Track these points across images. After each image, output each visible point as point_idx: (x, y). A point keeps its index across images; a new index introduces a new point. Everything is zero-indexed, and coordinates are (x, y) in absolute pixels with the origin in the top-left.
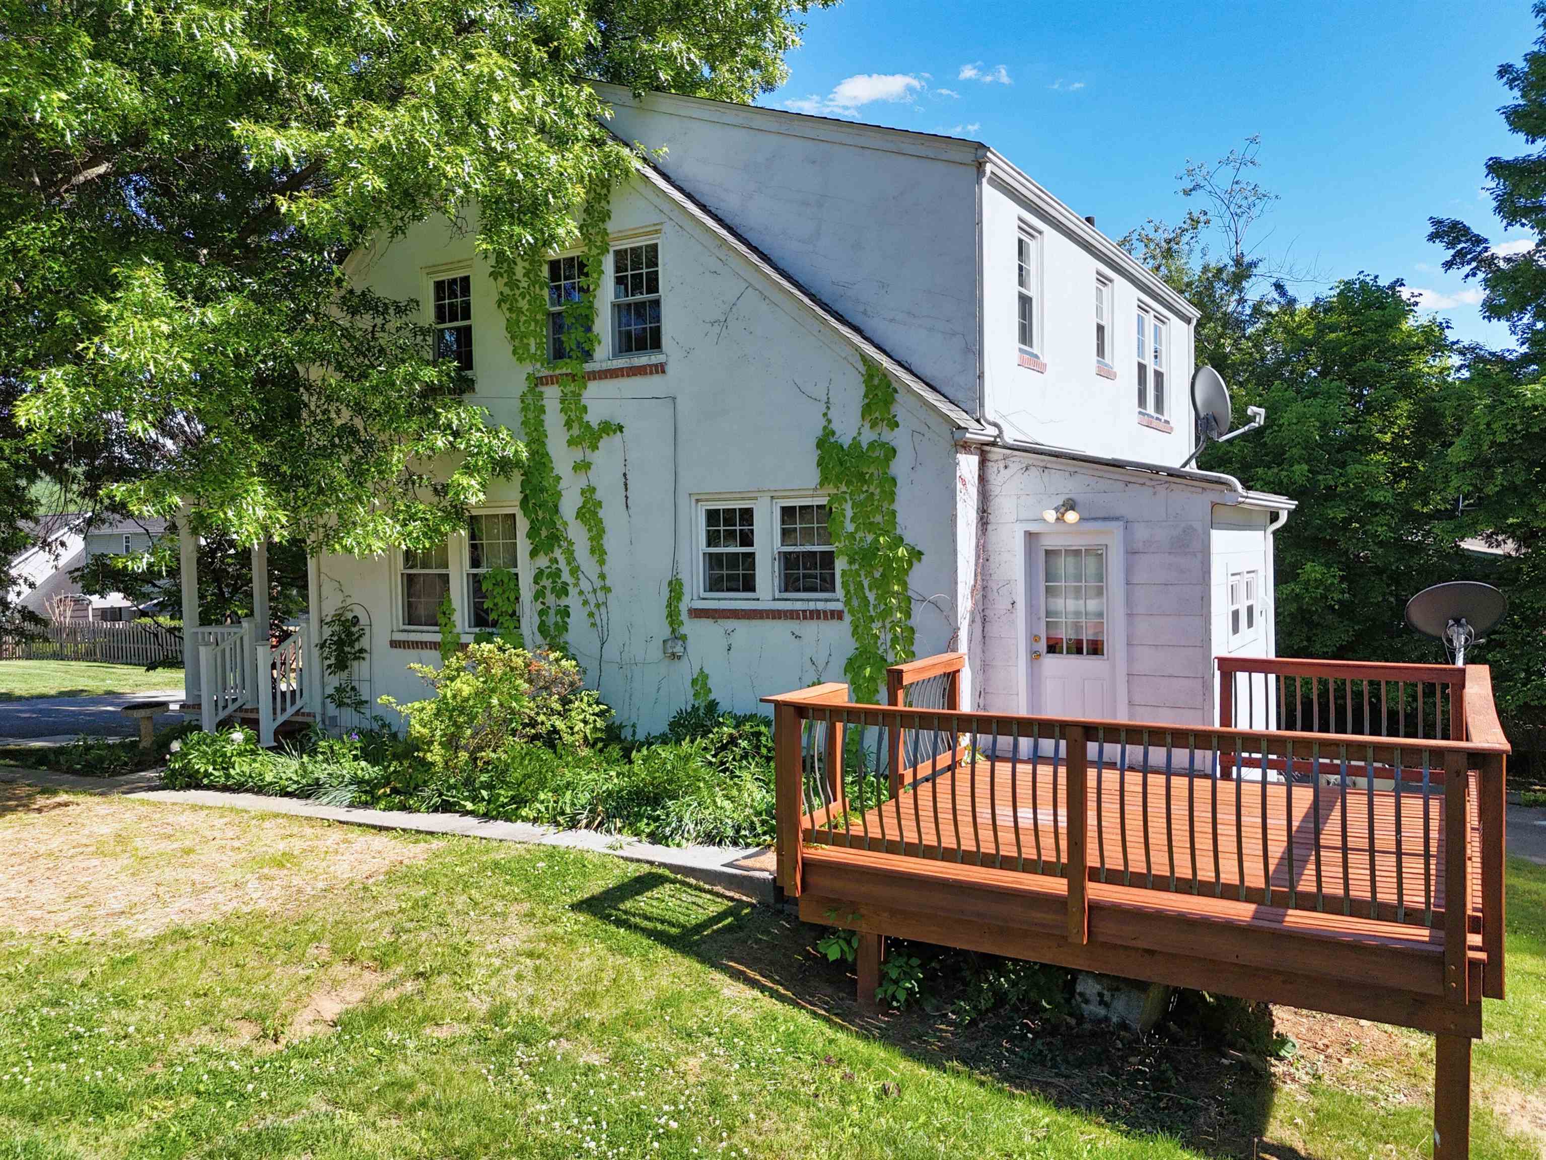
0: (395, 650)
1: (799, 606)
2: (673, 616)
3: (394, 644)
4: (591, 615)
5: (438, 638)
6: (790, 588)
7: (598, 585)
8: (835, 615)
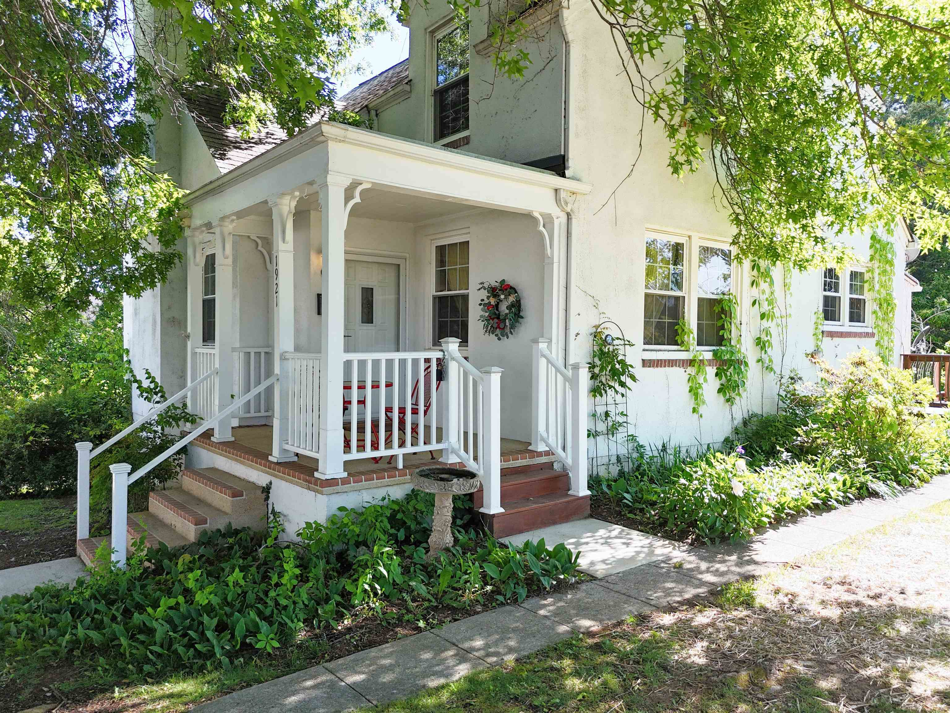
0: (647, 369)
1: (860, 330)
2: (816, 336)
3: (645, 363)
4: (780, 335)
6: (851, 320)
7: (784, 313)
8: (873, 335)
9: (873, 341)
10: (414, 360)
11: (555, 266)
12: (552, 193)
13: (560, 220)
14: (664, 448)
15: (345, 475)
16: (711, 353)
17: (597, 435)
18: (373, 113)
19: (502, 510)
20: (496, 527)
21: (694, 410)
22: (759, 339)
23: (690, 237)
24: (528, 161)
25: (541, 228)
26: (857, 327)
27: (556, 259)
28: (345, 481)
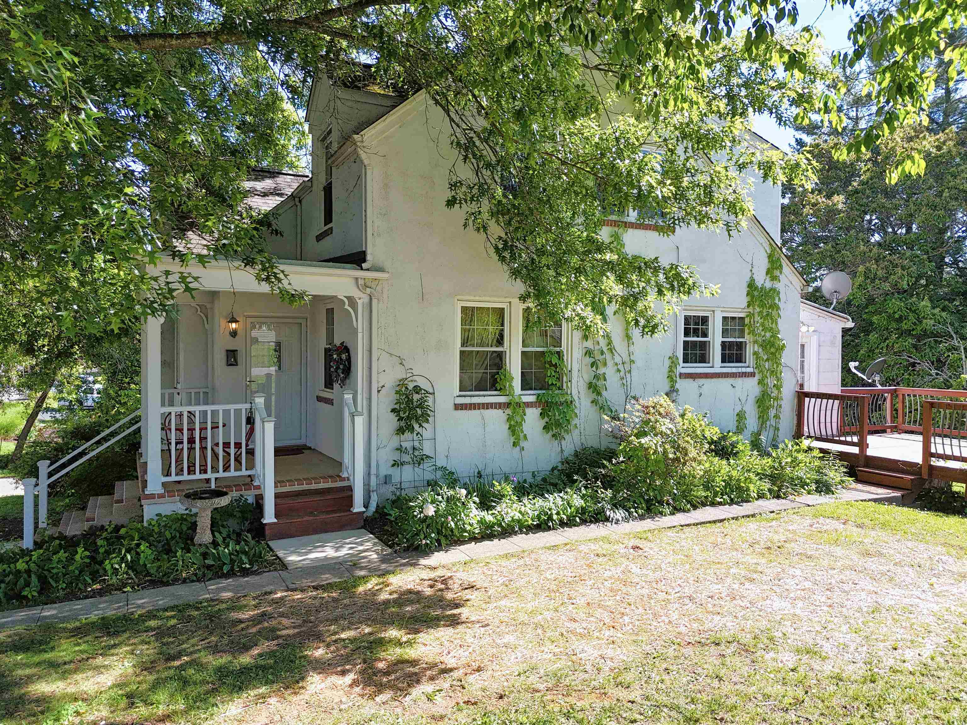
0: (460, 412)
1: (734, 370)
2: (671, 379)
3: (458, 407)
4: (622, 378)
5: (502, 399)
6: (723, 361)
7: (626, 359)
8: (752, 375)
9: (755, 380)
10: (212, 411)
11: (360, 335)
12: (353, 281)
13: (362, 300)
14: (480, 475)
15: (163, 491)
16: (535, 397)
17: (402, 464)
18: (297, 199)
19: (276, 521)
20: (267, 532)
21: (514, 444)
22: (591, 383)
23: (510, 303)
24: (327, 257)
25: (347, 307)
26: (732, 368)
27: (360, 330)
28: (161, 496)
